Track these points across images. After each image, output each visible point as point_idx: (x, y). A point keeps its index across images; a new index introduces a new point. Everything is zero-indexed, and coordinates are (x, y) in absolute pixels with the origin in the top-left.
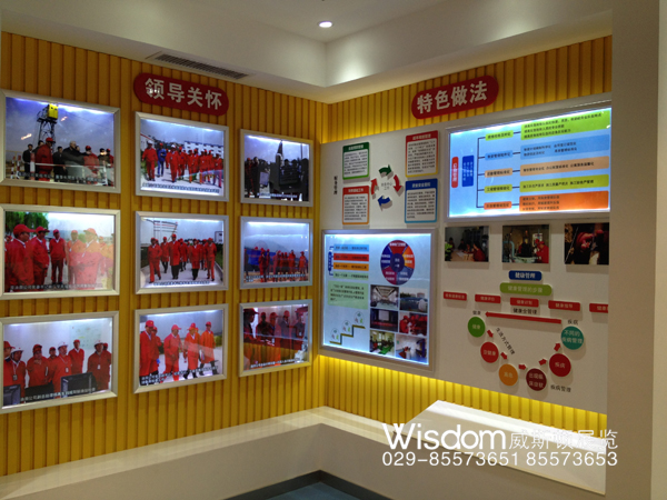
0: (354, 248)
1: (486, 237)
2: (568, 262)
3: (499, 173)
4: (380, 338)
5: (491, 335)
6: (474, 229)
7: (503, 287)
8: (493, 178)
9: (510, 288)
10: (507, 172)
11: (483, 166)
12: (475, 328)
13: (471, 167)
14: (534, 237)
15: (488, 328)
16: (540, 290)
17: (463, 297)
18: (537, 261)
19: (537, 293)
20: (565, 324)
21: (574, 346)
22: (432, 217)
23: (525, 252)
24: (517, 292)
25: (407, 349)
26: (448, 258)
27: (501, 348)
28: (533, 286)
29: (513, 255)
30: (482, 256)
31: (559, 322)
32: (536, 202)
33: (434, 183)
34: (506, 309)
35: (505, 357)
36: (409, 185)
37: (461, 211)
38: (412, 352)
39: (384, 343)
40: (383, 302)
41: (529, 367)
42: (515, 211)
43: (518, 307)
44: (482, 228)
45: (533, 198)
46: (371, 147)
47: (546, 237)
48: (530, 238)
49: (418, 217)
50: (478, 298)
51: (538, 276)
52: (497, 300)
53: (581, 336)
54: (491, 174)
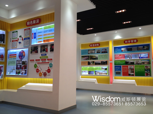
0: (14, 53)
1: (38, 48)
2: (50, 51)
3: (40, 36)
4: (18, 71)
5: (38, 67)
6: (36, 47)
7: (40, 57)
8: (39, 37)
9: (41, 57)
10: (41, 35)
11: (37, 35)
12: (35, 66)
13: (35, 35)
14: (45, 47)
15: (38, 66)
16: (46, 57)
17: (33, 60)
18: (46, 52)
19: (46, 58)
20: (50, 63)
21: (51, 67)
22: (28, 45)
23: (44, 50)
24: (43, 58)
25: (23, 73)
26: (31, 53)
27: (40, 69)
28: (45, 57)
29: (42, 51)
30: (37, 52)
31: (49, 63)
32: (46, 41)
33: (29, 38)
34: (41, 61)
35: (40, 71)
36: (25, 39)
37: (34, 43)
38: (24, 73)
39: (19, 72)
40: (19, 63)
41: (44, 72)
42: (42, 43)
43: (43, 61)
44: (37, 46)
45: (45, 40)
46: (18, 32)
47: (47, 47)
48: (45, 48)
49: (26, 45)
50: (36, 60)
51: (46, 55)
52: (39, 60)
53: (52, 65)
54: (39, 36)
